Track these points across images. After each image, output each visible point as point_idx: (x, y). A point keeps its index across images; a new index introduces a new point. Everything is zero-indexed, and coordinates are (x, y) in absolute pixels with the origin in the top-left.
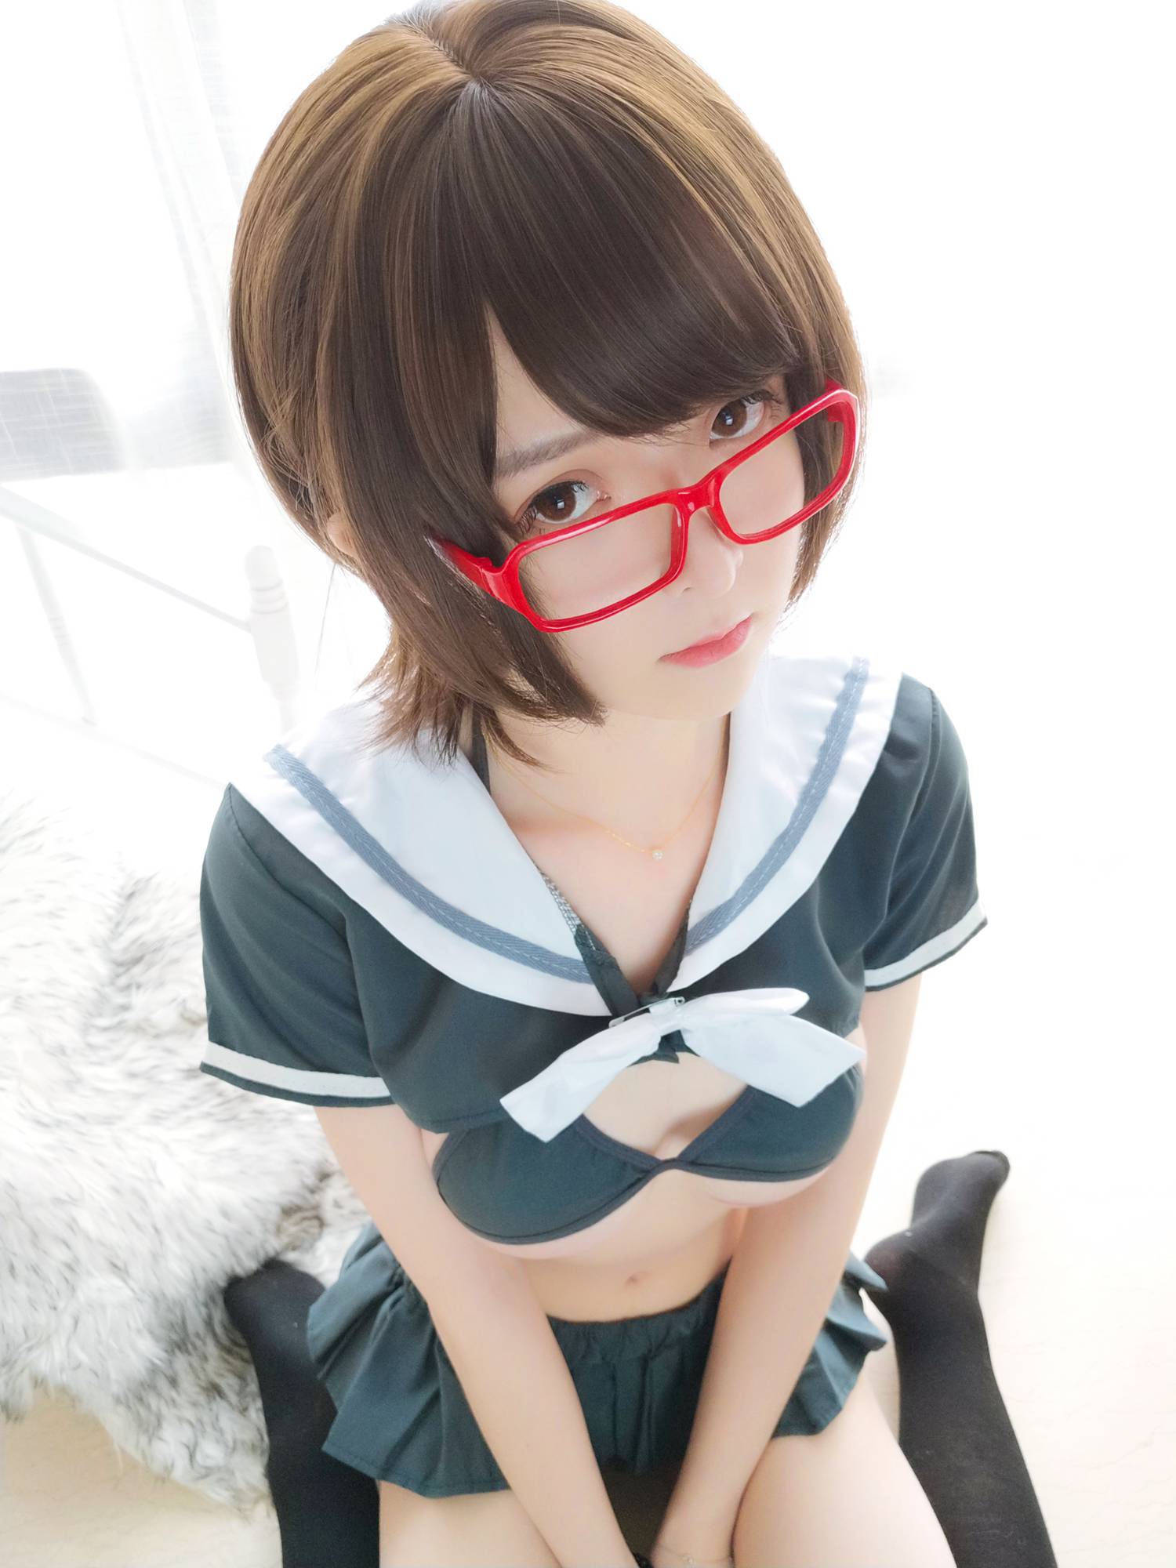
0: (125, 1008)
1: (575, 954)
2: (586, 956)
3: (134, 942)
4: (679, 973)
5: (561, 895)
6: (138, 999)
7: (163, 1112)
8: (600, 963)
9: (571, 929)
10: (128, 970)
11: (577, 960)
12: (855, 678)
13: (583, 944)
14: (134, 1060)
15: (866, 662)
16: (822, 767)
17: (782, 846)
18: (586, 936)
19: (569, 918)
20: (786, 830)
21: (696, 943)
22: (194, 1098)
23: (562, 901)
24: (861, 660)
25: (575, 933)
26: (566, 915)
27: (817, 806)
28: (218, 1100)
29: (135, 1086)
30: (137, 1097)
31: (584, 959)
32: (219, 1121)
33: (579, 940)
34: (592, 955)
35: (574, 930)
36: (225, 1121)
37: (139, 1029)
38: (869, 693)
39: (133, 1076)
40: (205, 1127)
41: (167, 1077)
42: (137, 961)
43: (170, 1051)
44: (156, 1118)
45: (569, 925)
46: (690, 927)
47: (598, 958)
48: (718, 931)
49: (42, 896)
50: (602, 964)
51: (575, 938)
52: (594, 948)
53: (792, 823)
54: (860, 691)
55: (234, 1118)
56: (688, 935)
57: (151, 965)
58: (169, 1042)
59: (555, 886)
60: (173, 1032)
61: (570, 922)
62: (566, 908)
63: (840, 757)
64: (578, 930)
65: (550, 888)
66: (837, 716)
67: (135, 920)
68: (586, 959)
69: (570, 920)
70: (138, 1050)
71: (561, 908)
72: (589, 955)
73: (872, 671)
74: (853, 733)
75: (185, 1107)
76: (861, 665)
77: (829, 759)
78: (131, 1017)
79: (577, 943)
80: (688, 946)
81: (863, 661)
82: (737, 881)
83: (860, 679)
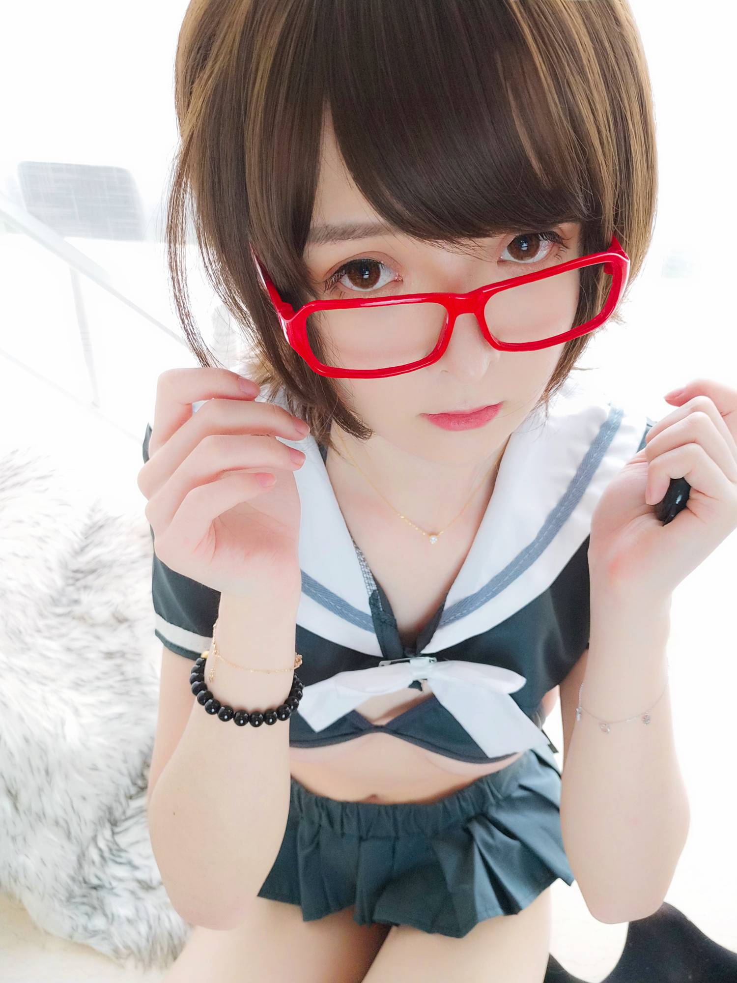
0: (76, 602)
1: (367, 610)
2: (375, 613)
3: (94, 558)
4: (432, 640)
5: (367, 566)
6: (86, 598)
7: (83, 681)
8: (383, 620)
9: (368, 592)
10: (85, 577)
11: (366, 615)
12: (609, 428)
13: (374, 605)
14: (73, 639)
15: (620, 414)
16: (569, 496)
17: (526, 556)
18: (378, 599)
19: (368, 583)
20: (532, 543)
21: (447, 621)
22: (105, 673)
23: (367, 570)
24: (617, 412)
25: (370, 596)
26: (367, 581)
27: (560, 526)
28: (119, 678)
29: (68, 658)
30: (69, 666)
31: (373, 615)
32: (116, 693)
33: (372, 601)
34: (379, 614)
35: (370, 593)
36: (121, 694)
37: (82, 619)
38: (619, 439)
39: (69, 650)
40: (106, 696)
41: (92, 655)
42: (93, 571)
43: (98, 638)
44: (77, 685)
45: (367, 589)
46: (446, 608)
47: (382, 617)
48: (463, 615)
49: (38, 523)
50: (385, 622)
51: (370, 599)
52: (381, 609)
53: (538, 538)
54: (611, 438)
55: (127, 693)
56: (443, 613)
57: (100, 576)
58: (100, 631)
59: (364, 559)
60: (104, 624)
61: (368, 587)
62: (368, 577)
63: (584, 490)
64: (373, 594)
65: (360, 559)
66: (588, 456)
67: (100, 544)
68: (374, 615)
69: (369, 585)
70: (77, 634)
71: (365, 575)
72: (377, 613)
73: (624, 422)
74: (598, 471)
75: (98, 679)
76: (616, 416)
77: (576, 491)
78: (78, 610)
79: (370, 603)
80: (441, 623)
81: (618, 413)
82: (485, 579)
83: (613, 428)
